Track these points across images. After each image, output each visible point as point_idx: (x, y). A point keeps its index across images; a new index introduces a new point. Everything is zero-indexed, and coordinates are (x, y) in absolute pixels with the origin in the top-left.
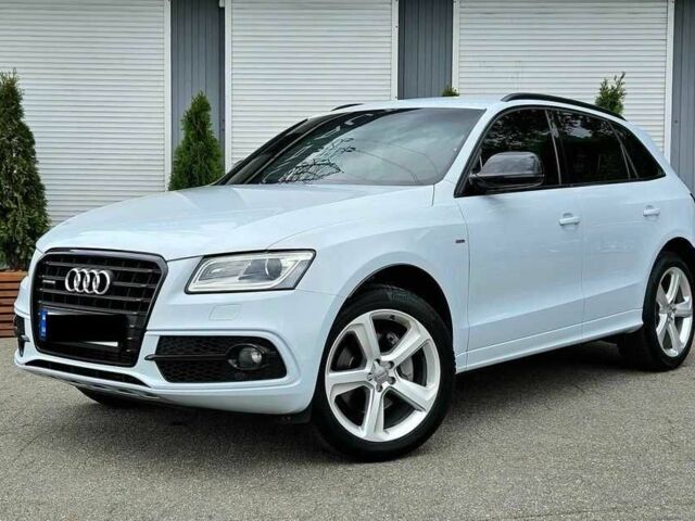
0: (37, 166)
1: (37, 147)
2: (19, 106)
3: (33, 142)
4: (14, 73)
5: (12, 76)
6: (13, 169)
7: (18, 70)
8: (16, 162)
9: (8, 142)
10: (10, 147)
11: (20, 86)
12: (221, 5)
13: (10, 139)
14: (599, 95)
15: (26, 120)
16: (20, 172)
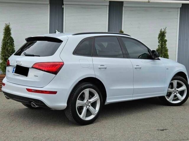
0: (14, 47)
1: (14, 43)
2: (10, 32)
3: (13, 41)
4: (9, 23)
5: (8, 24)
6: (8, 48)
7: (10, 23)
8: (9, 46)
9: (7, 41)
10: (8, 43)
11: (11, 27)
12: (63, 7)
13: (8, 41)
14: (160, 33)
15: (12, 36)
16: (10, 49)
